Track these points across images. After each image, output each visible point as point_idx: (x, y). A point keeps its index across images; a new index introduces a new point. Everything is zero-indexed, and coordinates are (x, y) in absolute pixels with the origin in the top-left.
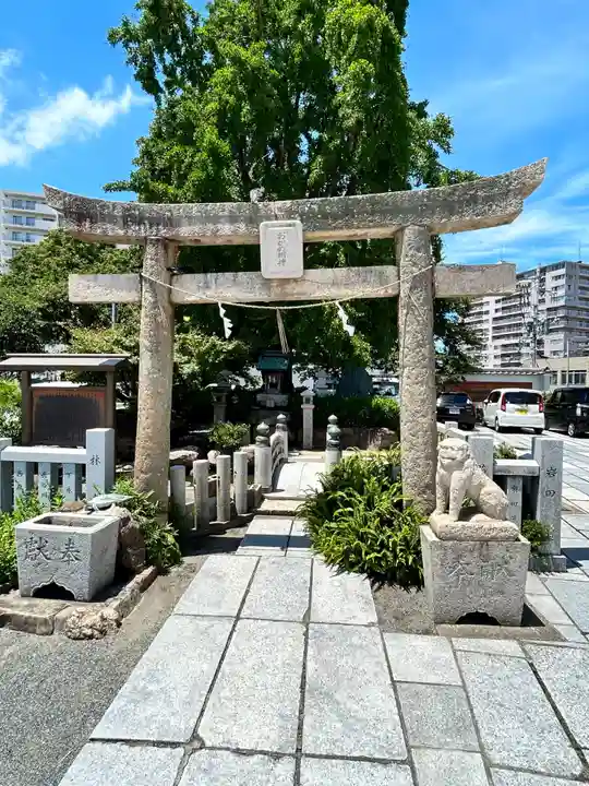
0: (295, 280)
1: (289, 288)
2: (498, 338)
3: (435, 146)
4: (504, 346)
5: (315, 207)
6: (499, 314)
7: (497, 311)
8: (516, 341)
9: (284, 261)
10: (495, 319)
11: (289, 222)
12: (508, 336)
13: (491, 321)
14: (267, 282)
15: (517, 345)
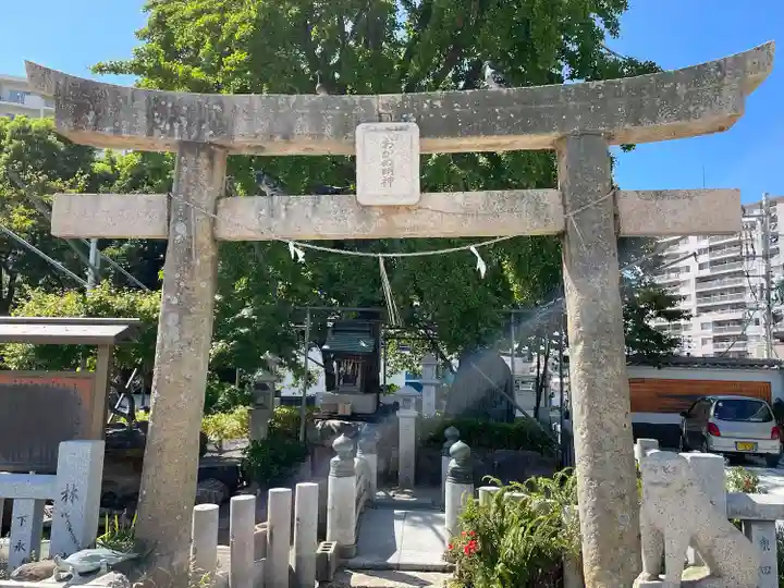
0: (408, 208)
1: (398, 220)
2: (707, 310)
3: (599, 23)
4: (719, 323)
5: (438, 103)
6: (706, 272)
7: (701, 267)
8: (738, 315)
9: (391, 180)
10: (701, 280)
11: (399, 124)
12: (723, 308)
13: (693, 282)
14: (365, 210)
15: (739, 322)
